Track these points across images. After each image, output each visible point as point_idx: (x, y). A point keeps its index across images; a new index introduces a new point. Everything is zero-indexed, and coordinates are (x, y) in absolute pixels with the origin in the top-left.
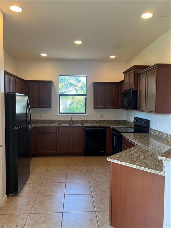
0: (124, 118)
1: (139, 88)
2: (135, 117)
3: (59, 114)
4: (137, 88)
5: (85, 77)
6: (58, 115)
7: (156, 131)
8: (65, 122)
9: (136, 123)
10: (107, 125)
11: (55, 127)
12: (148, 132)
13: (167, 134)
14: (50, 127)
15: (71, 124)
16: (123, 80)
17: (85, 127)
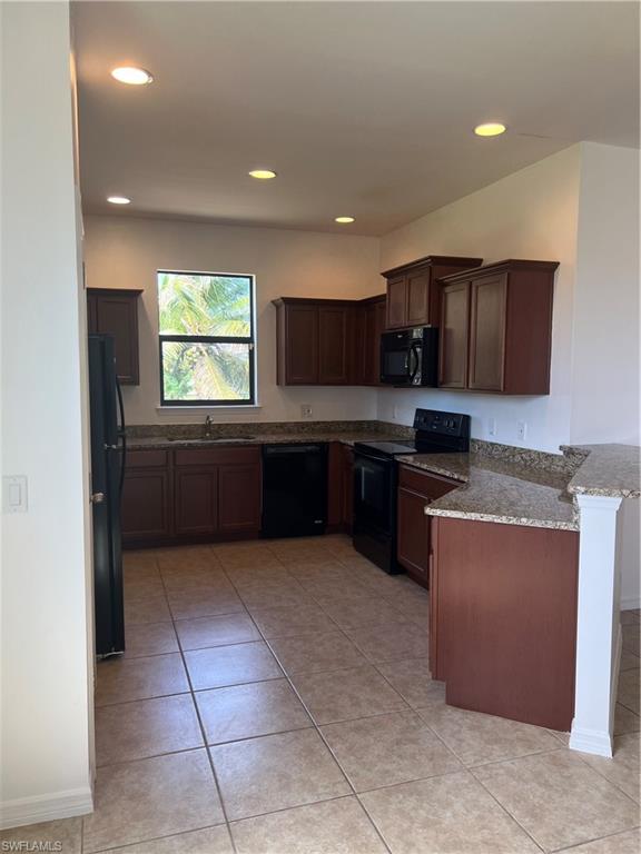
0: (373, 416)
1: (445, 323)
2: (418, 410)
3: (162, 405)
4: (439, 322)
5: (248, 280)
6: (158, 410)
7: (492, 444)
8: (184, 433)
9: (425, 427)
10: (332, 438)
11: (164, 449)
12: (467, 450)
13: (529, 451)
14: (145, 449)
15: (207, 439)
16: (385, 295)
17: (263, 446)
